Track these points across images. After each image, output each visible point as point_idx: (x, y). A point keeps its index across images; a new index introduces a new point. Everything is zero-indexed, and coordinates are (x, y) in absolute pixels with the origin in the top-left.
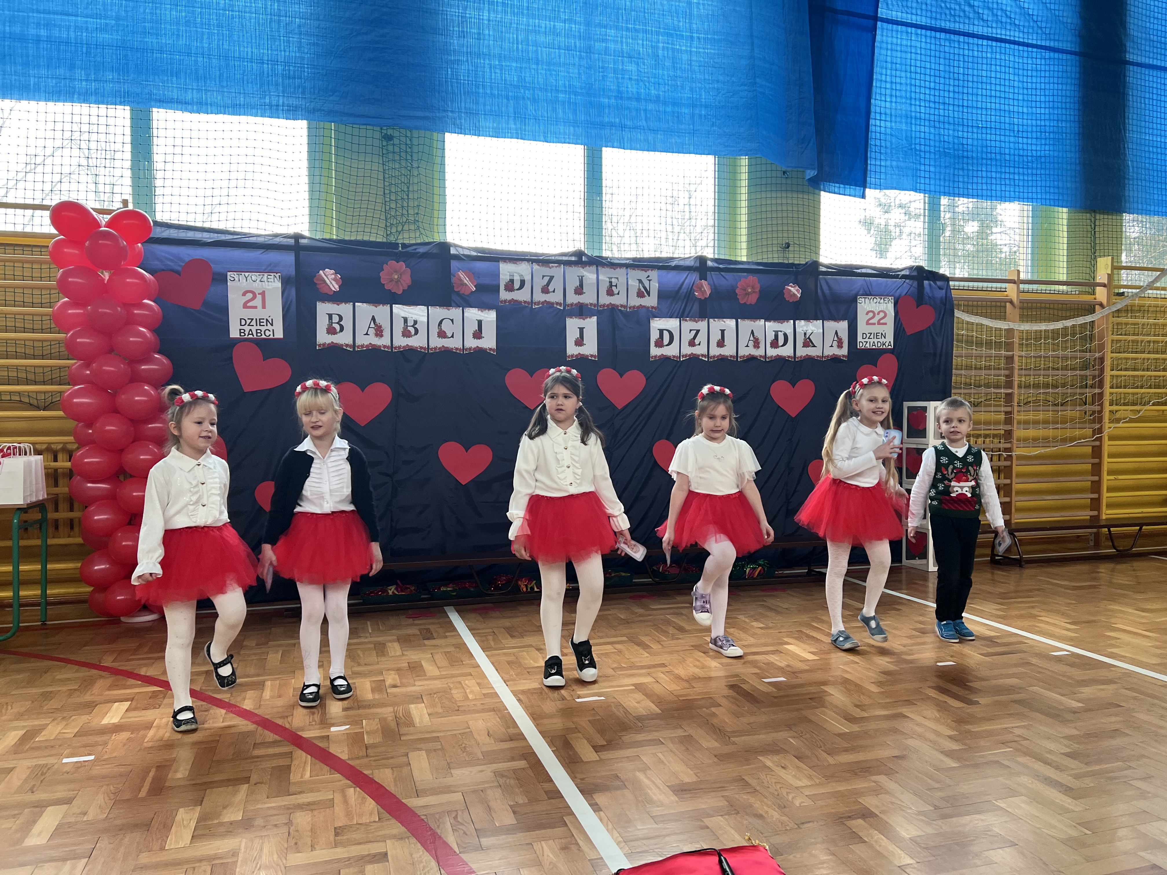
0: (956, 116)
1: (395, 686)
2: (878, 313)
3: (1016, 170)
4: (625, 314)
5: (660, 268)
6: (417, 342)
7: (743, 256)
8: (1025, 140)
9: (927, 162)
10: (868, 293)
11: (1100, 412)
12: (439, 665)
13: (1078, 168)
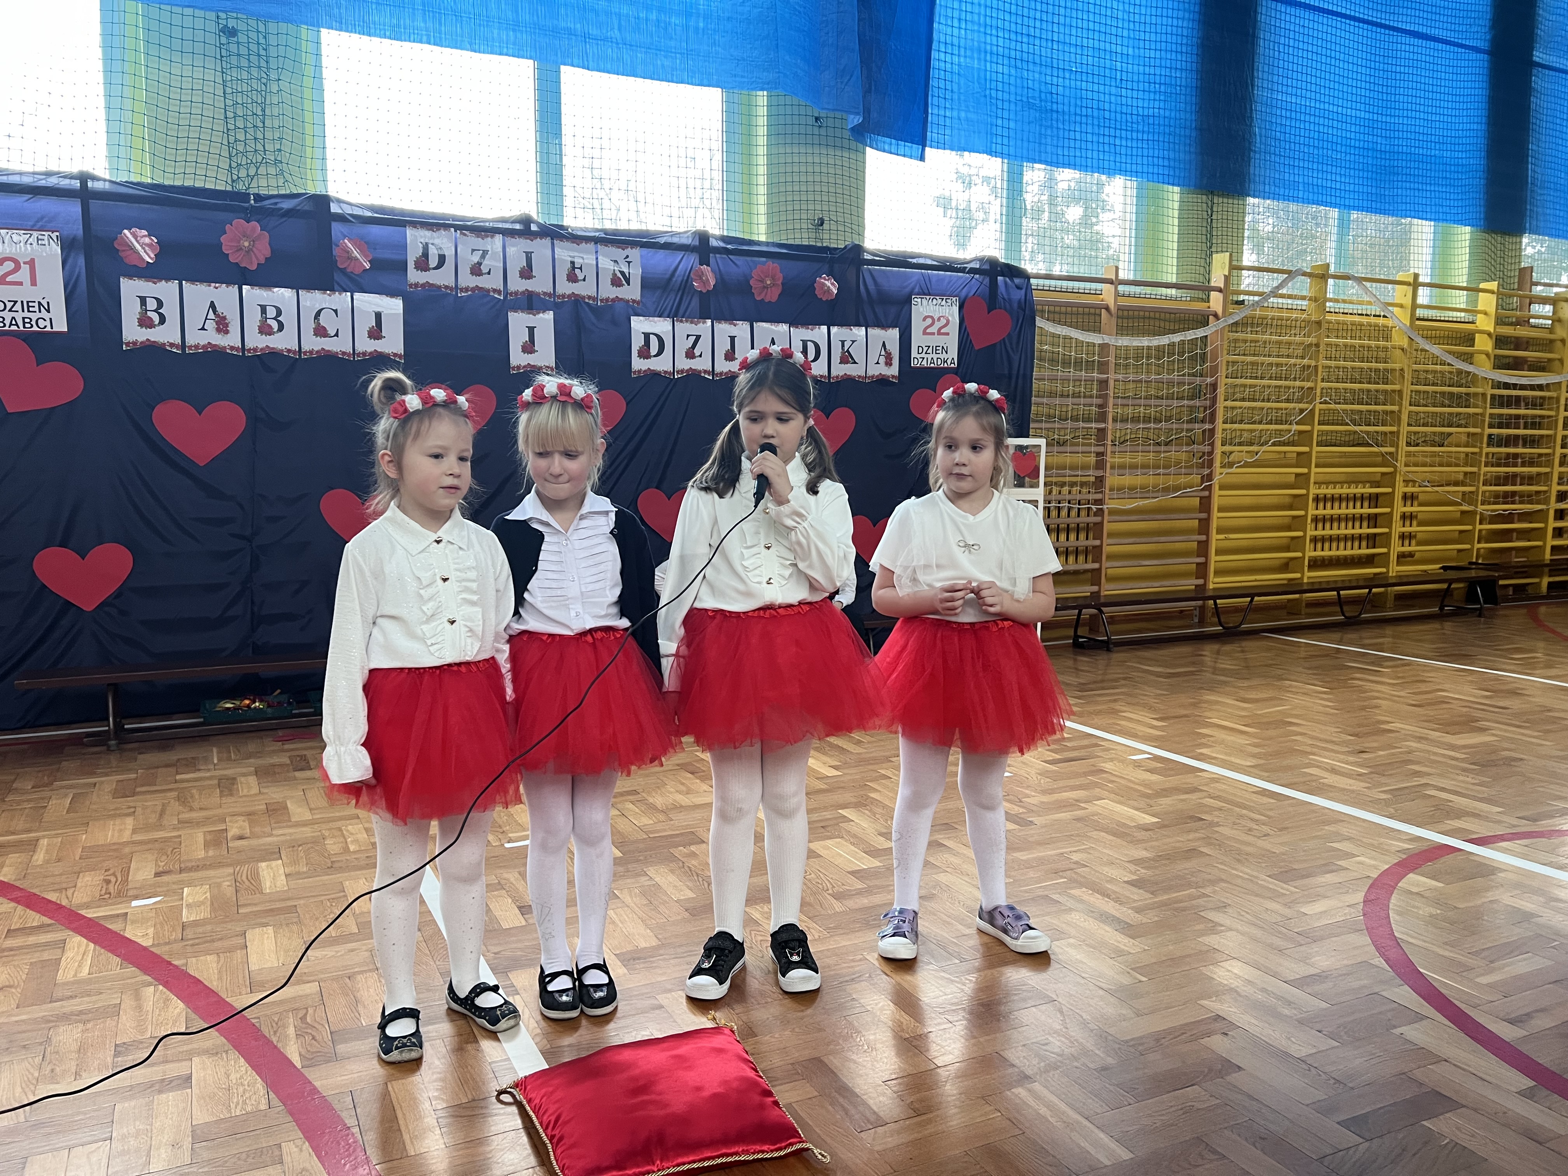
0: (1043, 54)
1: (241, 838)
2: (939, 319)
3: (1118, 133)
4: (595, 310)
5: (643, 245)
6: (285, 342)
7: (761, 234)
8: (1129, 92)
9: (1006, 115)
10: (926, 292)
11: (1211, 453)
12: (312, 806)
13: (1194, 134)
